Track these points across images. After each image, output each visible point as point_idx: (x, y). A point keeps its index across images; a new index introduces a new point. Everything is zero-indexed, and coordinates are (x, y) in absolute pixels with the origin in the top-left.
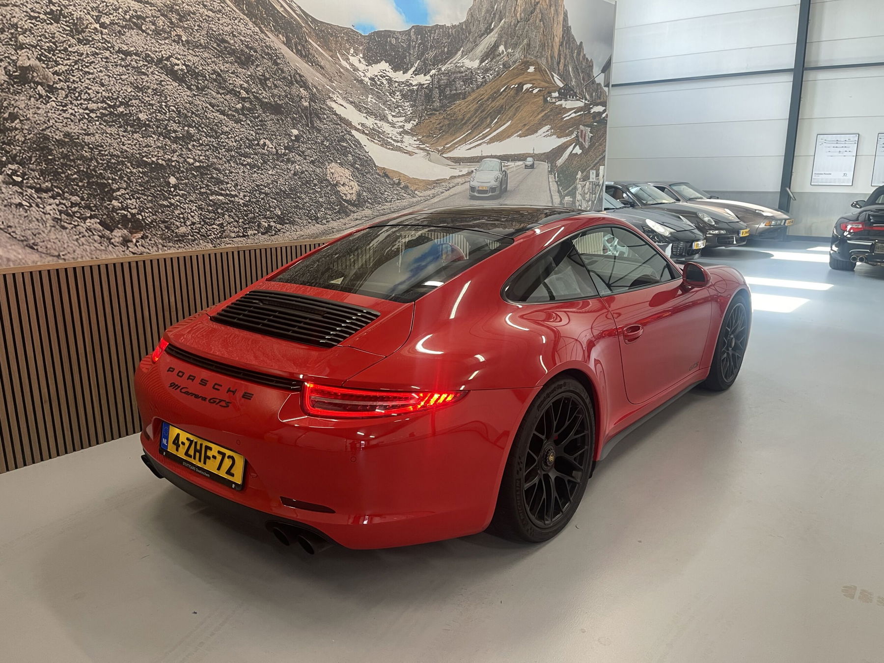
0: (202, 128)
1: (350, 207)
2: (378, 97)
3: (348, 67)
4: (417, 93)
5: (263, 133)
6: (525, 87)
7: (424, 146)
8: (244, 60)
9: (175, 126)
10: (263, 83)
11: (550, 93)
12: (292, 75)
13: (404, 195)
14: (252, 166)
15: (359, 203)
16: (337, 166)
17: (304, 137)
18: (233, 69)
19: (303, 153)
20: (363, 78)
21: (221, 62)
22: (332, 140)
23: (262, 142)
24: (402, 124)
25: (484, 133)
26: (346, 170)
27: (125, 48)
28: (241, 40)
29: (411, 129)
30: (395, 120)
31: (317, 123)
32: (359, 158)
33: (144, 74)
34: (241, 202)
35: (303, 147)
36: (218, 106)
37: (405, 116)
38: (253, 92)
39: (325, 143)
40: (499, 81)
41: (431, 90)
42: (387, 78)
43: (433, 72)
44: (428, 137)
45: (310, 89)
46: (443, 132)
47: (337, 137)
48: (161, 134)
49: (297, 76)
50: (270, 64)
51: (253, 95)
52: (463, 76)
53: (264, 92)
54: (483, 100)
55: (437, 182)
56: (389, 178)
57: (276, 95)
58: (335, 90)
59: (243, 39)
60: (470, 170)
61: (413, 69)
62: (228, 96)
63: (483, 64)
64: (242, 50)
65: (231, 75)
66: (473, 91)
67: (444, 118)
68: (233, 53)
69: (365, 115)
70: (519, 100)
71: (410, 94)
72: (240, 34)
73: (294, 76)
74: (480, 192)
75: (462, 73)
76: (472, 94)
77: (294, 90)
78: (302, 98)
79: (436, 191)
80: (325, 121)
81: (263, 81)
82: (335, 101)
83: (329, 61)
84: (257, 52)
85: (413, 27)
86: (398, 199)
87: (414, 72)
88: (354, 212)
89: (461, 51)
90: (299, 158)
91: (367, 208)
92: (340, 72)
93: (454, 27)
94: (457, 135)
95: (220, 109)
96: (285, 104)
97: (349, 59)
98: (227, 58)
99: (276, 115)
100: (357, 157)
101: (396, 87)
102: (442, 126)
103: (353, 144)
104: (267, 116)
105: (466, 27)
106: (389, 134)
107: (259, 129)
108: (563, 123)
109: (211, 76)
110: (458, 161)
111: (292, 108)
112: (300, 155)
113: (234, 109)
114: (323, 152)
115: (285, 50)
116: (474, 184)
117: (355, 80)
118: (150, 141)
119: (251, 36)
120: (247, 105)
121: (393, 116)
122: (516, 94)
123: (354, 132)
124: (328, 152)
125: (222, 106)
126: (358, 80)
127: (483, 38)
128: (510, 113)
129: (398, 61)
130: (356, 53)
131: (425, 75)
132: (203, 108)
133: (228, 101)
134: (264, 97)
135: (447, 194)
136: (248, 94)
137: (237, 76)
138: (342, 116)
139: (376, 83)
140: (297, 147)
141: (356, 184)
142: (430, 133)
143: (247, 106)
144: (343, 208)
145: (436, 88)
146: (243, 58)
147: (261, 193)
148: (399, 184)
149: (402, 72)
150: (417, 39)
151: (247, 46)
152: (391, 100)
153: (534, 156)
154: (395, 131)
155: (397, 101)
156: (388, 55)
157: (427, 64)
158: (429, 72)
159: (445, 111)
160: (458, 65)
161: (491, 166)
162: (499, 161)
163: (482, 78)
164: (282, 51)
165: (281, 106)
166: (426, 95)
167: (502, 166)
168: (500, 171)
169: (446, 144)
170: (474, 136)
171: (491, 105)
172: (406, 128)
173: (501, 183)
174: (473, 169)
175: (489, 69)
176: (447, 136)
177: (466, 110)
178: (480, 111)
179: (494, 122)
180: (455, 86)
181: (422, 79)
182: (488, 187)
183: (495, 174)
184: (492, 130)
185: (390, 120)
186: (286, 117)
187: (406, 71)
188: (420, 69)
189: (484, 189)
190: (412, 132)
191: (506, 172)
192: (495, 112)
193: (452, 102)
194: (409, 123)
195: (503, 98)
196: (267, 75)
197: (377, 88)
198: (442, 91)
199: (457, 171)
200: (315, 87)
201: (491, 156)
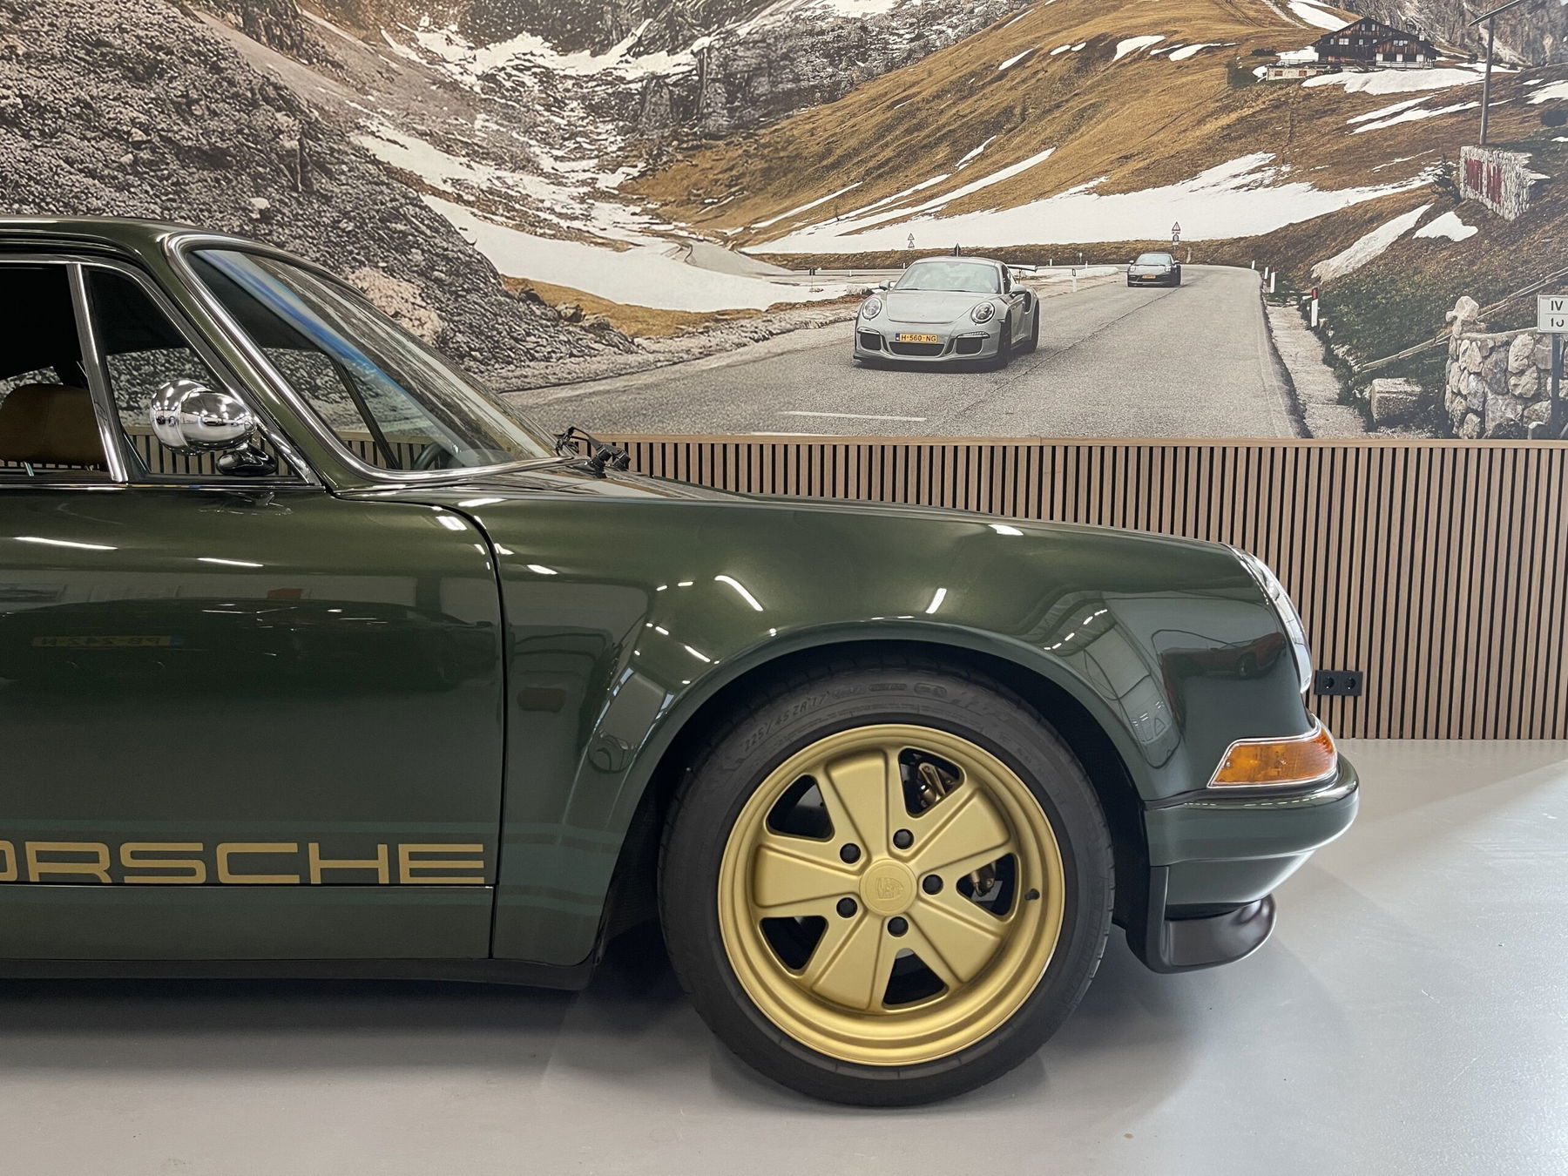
0: (47, 204)
2: (509, 118)
3: (414, 56)
4: (642, 103)
5: (180, 208)
6: (1123, 48)
7: (671, 227)
8: (143, 71)
10: (184, 111)
11: (1267, 54)
12: (256, 88)
13: (596, 346)
16: (378, 274)
17: (284, 214)
18: (117, 92)
20: (459, 78)
21: (93, 82)
22: (364, 219)
24: (589, 175)
25: (920, 187)
26: (404, 284)
28: (138, 37)
29: (621, 187)
30: (563, 167)
31: (322, 183)
32: (447, 259)
36: (82, 162)
37: (597, 157)
38: (158, 130)
39: (342, 225)
40: (990, 43)
41: (695, 89)
42: (538, 70)
43: (703, 42)
44: (681, 204)
45: (302, 112)
46: (742, 190)
47: (377, 212)
49: (270, 90)
50: (201, 72)
51: (160, 136)
52: (825, 43)
53: (186, 128)
54: (919, 98)
55: (720, 319)
56: (541, 303)
57: (214, 131)
58: (374, 108)
59: (142, 33)
60: (858, 288)
61: (629, 41)
62: (104, 142)
64: (138, 55)
65: (113, 103)
66: (871, 76)
67: (747, 153)
68: (118, 62)
69: (465, 160)
70: (1092, 88)
71: (618, 104)
72: (137, 25)
73: (261, 88)
74: (898, 347)
75: (822, 32)
76: (866, 86)
77: (262, 117)
78: (282, 132)
79: (714, 342)
80: (343, 177)
81: (184, 107)
82: (373, 133)
83: (357, 50)
84: (172, 53)
86: (572, 355)
87: (629, 50)
92: (389, 69)
94: (802, 196)
95: (87, 167)
96: (236, 147)
97: (415, 40)
98: (105, 73)
99: (212, 171)
100: (437, 255)
101: (567, 90)
102: (743, 175)
103: (428, 227)
104: (191, 174)
106: (542, 201)
107: (169, 200)
108: (1348, 142)
109: (70, 109)
110: (807, 264)
111: (252, 155)
113: (115, 165)
114: (337, 244)
115: (241, 42)
116: (878, 325)
117: (434, 84)
119: (161, 26)
120: (145, 155)
121: (556, 158)
122: (1078, 70)
124: (354, 242)
125: (91, 162)
128: (1048, 129)
129: (573, 29)
130: (438, 23)
131: (672, 52)
132: (51, 169)
133: (102, 152)
134: (184, 138)
135: (761, 348)
136: (149, 135)
137: (127, 103)
138: (394, 164)
139: (501, 86)
140: (265, 234)
141: (434, 316)
142: (690, 193)
143: (145, 157)
145: (714, 80)
146: (140, 69)
148: (576, 318)
149: (588, 52)
151: (150, 47)
152: (552, 122)
153: (1181, 251)
154: (563, 194)
155: (569, 124)
156: (542, 18)
157: (681, 26)
158: (687, 43)
159: (750, 136)
160: (805, 15)
161: (957, 278)
162: (998, 265)
163: (912, 40)
164: (232, 44)
165: (225, 152)
166: (675, 102)
167: (1012, 279)
168: (999, 292)
169: (756, 221)
170: (877, 196)
171: (954, 111)
172: (600, 185)
173: (1006, 326)
174: (870, 286)
175: (946, 13)
176: (758, 200)
177: (838, 130)
178: (902, 128)
179: (968, 157)
180: (792, 71)
181: (661, 63)
182: (942, 336)
183: (978, 300)
184: (958, 180)
185: (548, 169)
186: (237, 174)
187: (600, 49)
188: (653, 41)
189: (924, 340)
190: (622, 195)
191: (1028, 296)
192: (971, 127)
193: (778, 112)
194: (613, 172)
195: (1011, 89)
196: (194, 95)
197: (504, 97)
198: (740, 88)
199: (801, 290)
200: (316, 106)
201: (957, 252)
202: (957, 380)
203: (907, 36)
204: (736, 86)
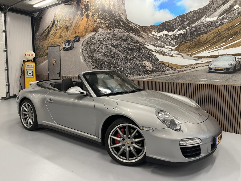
1: (149, 72)
2: (162, 41)
3: (151, 35)
4: (178, 37)
7: (181, 54)
8: (125, 40)
9: (112, 55)
12: (135, 41)
13: (170, 70)
14: (125, 62)
15: (153, 71)
16: (146, 61)
17: (137, 55)
19: (137, 59)
20: (156, 37)
21: (121, 42)
22: (145, 55)
23: (127, 57)
25: (220, 45)
26: (149, 62)
27: (107, 43)
29: (175, 49)
30: (168, 47)
31: (141, 51)
32: (154, 59)
33: (109, 47)
34: (122, 70)
35: (137, 57)
37: (172, 45)
38: (126, 47)
39: (143, 56)
40: (234, 22)
41: (186, 35)
42: (165, 35)
43: (188, 28)
44: (183, 50)
46: (192, 48)
47: (147, 54)
48: (110, 57)
49: (137, 41)
50: (130, 40)
52: (206, 25)
54: (221, 31)
55: (187, 66)
56: (164, 64)
57: (131, 46)
58: (147, 42)
59: (125, 36)
60: (209, 61)
62: (122, 48)
63: (221, 17)
66: (213, 29)
67: (193, 43)
68: (123, 40)
69: (156, 47)
71: (175, 38)
74: (215, 70)
75: (205, 24)
76: (212, 31)
77: (136, 44)
78: (138, 46)
79: (186, 69)
80: (143, 50)
81: (129, 44)
82: (147, 45)
83: (146, 35)
84: (128, 38)
85: (178, 16)
86: (167, 71)
87: (177, 31)
88: (150, 74)
89: (205, 16)
90: (136, 60)
91: (155, 73)
92: (149, 37)
93: (200, 9)
94: (200, 48)
97: (152, 33)
99: (131, 51)
101: (169, 37)
102: (192, 46)
103: (152, 55)
104: (129, 51)
105: (208, 6)
106: (165, 51)
107: (127, 54)
109: (119, 45)
110: (201, 58)
111: (135, 49)
112: (136, 59)
113: (122, 51)
114: (142, 58)
115: (135, 36)
116: (212, 66)
118: (109, 58)
120: (125, 50)
121: (167, 46)
123: (152, 52)
124: (144, 58)
125: (120, 51)
126: (154, 38)
127: (220, 7)
129: (170, 29)
130: (154, 31)
131: (183, 30)
134: (129, 47)
135: (193, 70)
137: (124, 44)
138: (149, 48)
139: (161, 37)
141: (152, 66)
142: (184, 49)
144: (147, 72)
145: (188, 33)
147: (126, 68)
148: (168, 66)
149: (172, 32)
150: (179, 20)
151: (126, 38)
152: (167, 41)
154: (168, 50)
155: (169, 41)
156: (166, 28)
157: (184, 26)
158: (185, 29)
159: (193, 40)
160: (203, 22)
161: (226, 59)
162: (234, 56)
163: (220, 23)
164: (134, 36)
165: (132, 49)
166: (183, 37)
167: (236, 59)
168: (234, 61)
169: (193, 52)
170: (213, 47)
171: (227, 33)
172: (172, 49)
173: (235, 66)
174: (211, 60)
175: (226, 18)
176: (194, 49)
177: (207, 38)
178: (218, 36)
179: (229, 40)
180: (200, 30)
181: (181, 32)
182: (223, 68)
183: (230, 62)
184: (227, 43)
185: (166, 47)
186: (133, 51)
187: (174, 31)
188: (180, 29)
189: (220, 69)
190: (175, 50)
191: (239, 61)
192: (230, 35)
193: (198, 36)
194: (174, 47)
195: (237, 28)
196: (130, 43)
197: (161, 39)
198: (192, 34)
199: (200, 61)
200: (141, 43)
201: (227, 55)
202: (226, 75)
203: (219, 22)
204: (191, 33)
